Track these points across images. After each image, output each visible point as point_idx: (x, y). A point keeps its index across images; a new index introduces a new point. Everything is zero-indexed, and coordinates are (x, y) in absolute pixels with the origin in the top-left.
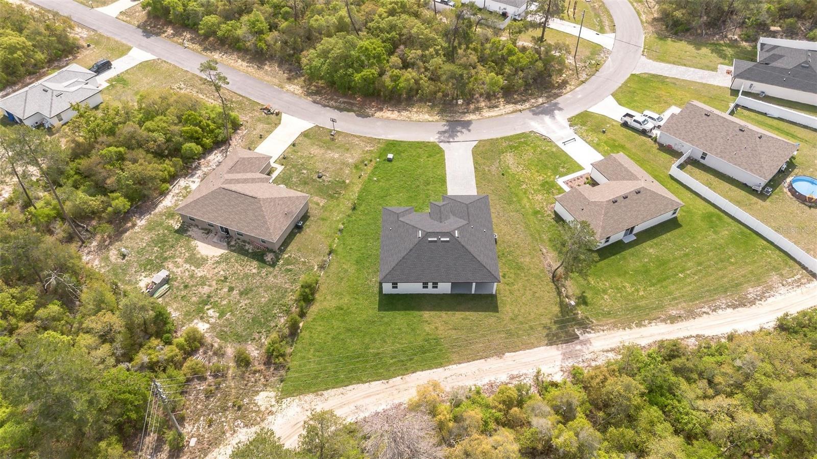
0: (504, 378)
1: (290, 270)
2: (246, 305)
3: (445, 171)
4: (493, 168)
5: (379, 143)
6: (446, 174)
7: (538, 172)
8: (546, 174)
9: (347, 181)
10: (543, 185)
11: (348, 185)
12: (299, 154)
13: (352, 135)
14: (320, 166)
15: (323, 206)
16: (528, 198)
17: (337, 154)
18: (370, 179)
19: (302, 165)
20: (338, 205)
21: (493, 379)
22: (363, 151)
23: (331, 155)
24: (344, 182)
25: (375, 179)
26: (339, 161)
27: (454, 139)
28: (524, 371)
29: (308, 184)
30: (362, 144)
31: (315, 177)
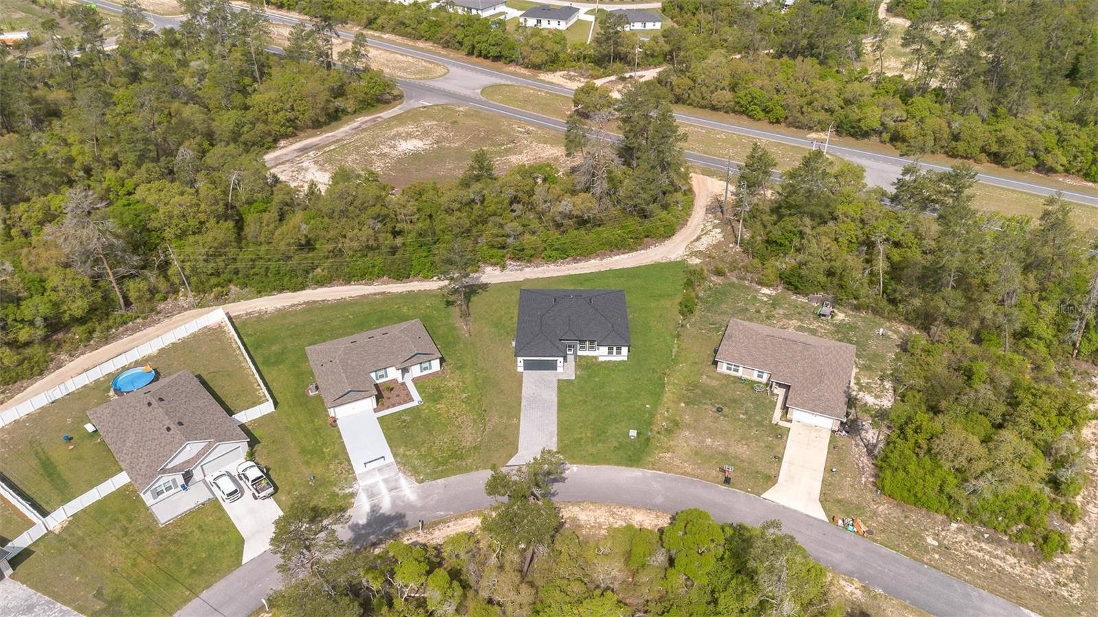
0: (527, 270)
1: (711, 324)
2: (738, 303)
3: (558, 417)
4: (495, 420)
5: (654, 463)
6: (558, 413)
7: (440, 414)
8: (431, 411)
9: (683, 405)
10: (441, 397)
11: (680, 400)
12: (763, 445)
13: (697, 477)
14: (724, 423)
15: (702, 374)
16: (464, 382)
17: (709, 443)
18: (655, 405)
19: (750, 427)
20: (685, 377)
21: (536, 269)
22: (673, 452)
23: (717, 443)
24: (687, 404)
25: (648, 406)
26: (703, 433)
28: (511, 272)
29: (730, 400)
30: (678, 462)
31: (726, 410)
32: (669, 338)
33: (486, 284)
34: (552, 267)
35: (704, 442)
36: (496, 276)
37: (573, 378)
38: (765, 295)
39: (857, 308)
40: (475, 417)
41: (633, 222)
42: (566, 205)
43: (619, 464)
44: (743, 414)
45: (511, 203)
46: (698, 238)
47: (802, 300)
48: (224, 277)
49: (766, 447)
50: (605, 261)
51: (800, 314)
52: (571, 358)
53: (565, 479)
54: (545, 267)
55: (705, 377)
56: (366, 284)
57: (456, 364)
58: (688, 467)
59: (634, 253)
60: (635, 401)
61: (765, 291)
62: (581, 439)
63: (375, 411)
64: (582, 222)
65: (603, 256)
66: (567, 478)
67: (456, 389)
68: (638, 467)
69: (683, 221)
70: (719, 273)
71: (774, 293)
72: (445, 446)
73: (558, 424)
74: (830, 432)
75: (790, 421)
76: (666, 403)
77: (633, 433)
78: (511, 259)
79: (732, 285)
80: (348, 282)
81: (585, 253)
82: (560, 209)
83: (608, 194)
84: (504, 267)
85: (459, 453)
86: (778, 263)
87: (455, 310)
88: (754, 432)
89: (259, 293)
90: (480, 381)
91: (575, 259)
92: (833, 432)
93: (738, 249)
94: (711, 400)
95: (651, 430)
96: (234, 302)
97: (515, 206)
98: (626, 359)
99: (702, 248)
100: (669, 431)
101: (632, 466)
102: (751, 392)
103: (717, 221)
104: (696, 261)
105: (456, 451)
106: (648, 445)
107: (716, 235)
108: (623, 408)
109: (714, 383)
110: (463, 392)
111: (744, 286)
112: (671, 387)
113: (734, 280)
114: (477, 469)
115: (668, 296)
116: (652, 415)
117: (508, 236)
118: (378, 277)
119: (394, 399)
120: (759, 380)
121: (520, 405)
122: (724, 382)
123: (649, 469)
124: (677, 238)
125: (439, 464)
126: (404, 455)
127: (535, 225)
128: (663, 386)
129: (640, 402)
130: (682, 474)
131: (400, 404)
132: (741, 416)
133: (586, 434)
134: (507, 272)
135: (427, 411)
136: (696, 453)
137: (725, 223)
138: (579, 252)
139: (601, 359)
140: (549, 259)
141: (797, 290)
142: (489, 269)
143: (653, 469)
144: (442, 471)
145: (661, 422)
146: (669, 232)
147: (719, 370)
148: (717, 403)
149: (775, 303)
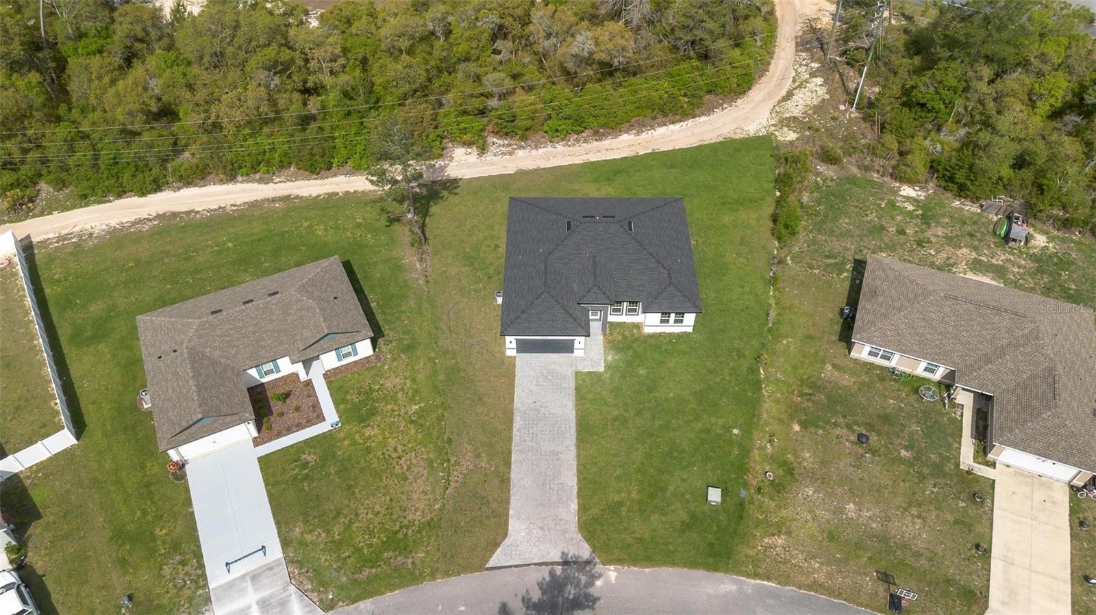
0: (520, 153)
1: (828, 257)
2: (867, 215)
3: (578, 456)
4: (467, 463)
5: (756, 562)
6: (578, 447)
7: (368, 450)
8: (354, 443)
9: (797, 428)
10: (373, 412)
11: (792, 418)
12: (949, 517)
13: (839, 596)
15: (824, 362)
16: (414, 380)
17: (851, 515)
18: (748, 430)
19: (922, 478)
20: (795, 368)
21: (534, 152)
22: (789, 533)
23: (865, 514)
24: (804, 425)
25: (735, 431)
26: (839, 491)
27: (552, 574)
28: (496, 158)
29: (879, 416)
30: (799, 559)
31: (874, 437)
32: (760, 286)
33: (455, 179)
34: (560, 147)
35: (841, 510)
36: (470, 166)
37: (602, 369)
38: (908, 199)
39: (1066, 224)
40: (432, 455)
41: (689, 70)
42: (584, 42)
43: (693, 564)
44: (906, 448)
45: (494, 38)
46: (789, 95)
47: (971, 208)
48: (25, 170)
49: (956, 522)
50: (644, 135)
51: (971, 235)
52: (596, 327)
53: (595, 600)
54: (549, 149)
55: (829, 367)
56: (261, 181)
57: (400, 340)
58: (820, 571)
59: (690, 122)
60: (713, 420)
61: (907, 191)
62: (621, 504)
63: (257, 442)
64: (607, 70)
65: (641, 127)
66: (598, 599)
67: (400, 395)
68: (726, 571)
69: (763, 65)
70: (828, 158)
71: (922, 195)
72: (377, 520)
73: (578, 471)
74: (1067, 489)
75: (993, 465)
76: (767, 424)
77: (715, 495)
78: (496, 133)
79: (852, 180)
80: (232, 178)
81: (611, 125)
82: (574, 50)
83: (650, 22)
84: (483, 150)
85: (400, 536)
86: (927, 143)
87: (403, 233)
88: (930, 489)
89: (84, 199)
90: (441, 377)
91: (596, 133)
92: (1074, 489)
93: (854, 113)
94: (844, 417)
95: (746, 485)
96: (42, 214)
97: (499, 44)
98: (690, 330)
99: (797, 112)
100: (778, 487)
101: (716, 570)
102: (913, 398)
103: (815, 65)
104: (791, 136)
105: (396, 532)
106: (741, 518)
107: (815, 91)
108: (692, 436)
109: (847, 380)
110: (412, 401)
111: (872, 183)
112: (771, 388)
113: (855, 170)
114: (433, 577)
115: (752, 201)
116: (745, 451)
117: (488, 95)
118: (283, 166)
119: (292, 417)
120: (928, 375)
121: (510, 429)
122: (865, 378)
123: (748, 576)
124: (757, 94)
125: (365, 562)
126: (303, 544)
127: (532, 74)
128: (757, 385)
129: (720, 421)
130: (810, 587)
131: (300, 427)
132: (904, 453)
133: (629, 493)
134: (488, 157)
135: (346, 443)
136: (832, 537)
137: (827, 70)
138: (602, 120)
139: (647, 330)
140: (557, 135)
141: (962, 191)
142: (459, 152)
143: (755, 576)
144: (369, 580)
145: (762, 470)
146: (742, 85)
147: (854, 354)
148: (856, 423)
149: (927, 215)
